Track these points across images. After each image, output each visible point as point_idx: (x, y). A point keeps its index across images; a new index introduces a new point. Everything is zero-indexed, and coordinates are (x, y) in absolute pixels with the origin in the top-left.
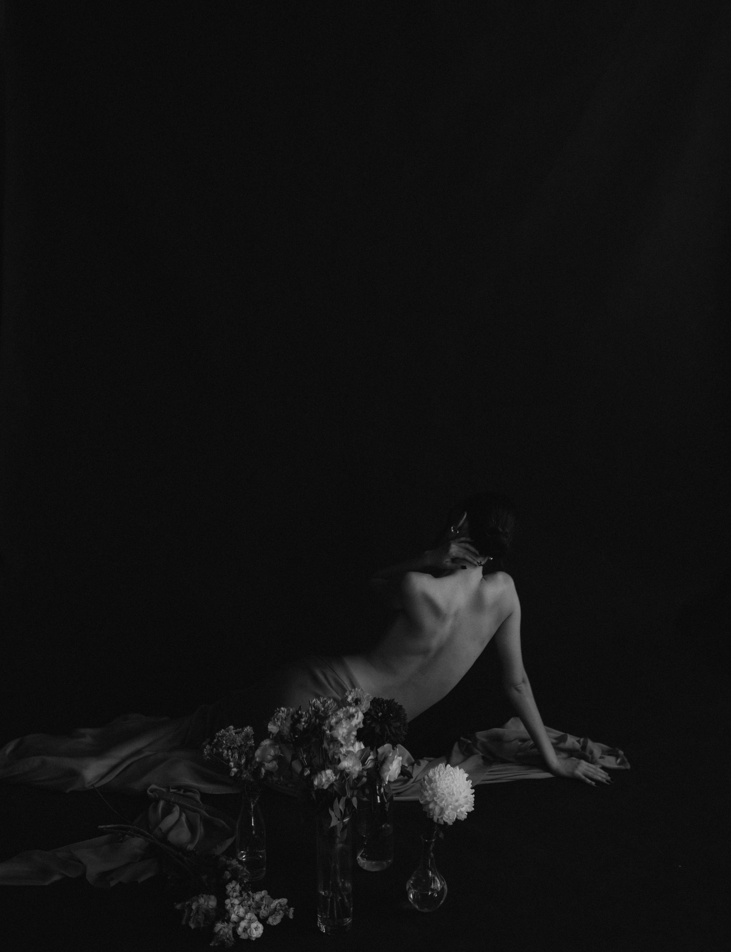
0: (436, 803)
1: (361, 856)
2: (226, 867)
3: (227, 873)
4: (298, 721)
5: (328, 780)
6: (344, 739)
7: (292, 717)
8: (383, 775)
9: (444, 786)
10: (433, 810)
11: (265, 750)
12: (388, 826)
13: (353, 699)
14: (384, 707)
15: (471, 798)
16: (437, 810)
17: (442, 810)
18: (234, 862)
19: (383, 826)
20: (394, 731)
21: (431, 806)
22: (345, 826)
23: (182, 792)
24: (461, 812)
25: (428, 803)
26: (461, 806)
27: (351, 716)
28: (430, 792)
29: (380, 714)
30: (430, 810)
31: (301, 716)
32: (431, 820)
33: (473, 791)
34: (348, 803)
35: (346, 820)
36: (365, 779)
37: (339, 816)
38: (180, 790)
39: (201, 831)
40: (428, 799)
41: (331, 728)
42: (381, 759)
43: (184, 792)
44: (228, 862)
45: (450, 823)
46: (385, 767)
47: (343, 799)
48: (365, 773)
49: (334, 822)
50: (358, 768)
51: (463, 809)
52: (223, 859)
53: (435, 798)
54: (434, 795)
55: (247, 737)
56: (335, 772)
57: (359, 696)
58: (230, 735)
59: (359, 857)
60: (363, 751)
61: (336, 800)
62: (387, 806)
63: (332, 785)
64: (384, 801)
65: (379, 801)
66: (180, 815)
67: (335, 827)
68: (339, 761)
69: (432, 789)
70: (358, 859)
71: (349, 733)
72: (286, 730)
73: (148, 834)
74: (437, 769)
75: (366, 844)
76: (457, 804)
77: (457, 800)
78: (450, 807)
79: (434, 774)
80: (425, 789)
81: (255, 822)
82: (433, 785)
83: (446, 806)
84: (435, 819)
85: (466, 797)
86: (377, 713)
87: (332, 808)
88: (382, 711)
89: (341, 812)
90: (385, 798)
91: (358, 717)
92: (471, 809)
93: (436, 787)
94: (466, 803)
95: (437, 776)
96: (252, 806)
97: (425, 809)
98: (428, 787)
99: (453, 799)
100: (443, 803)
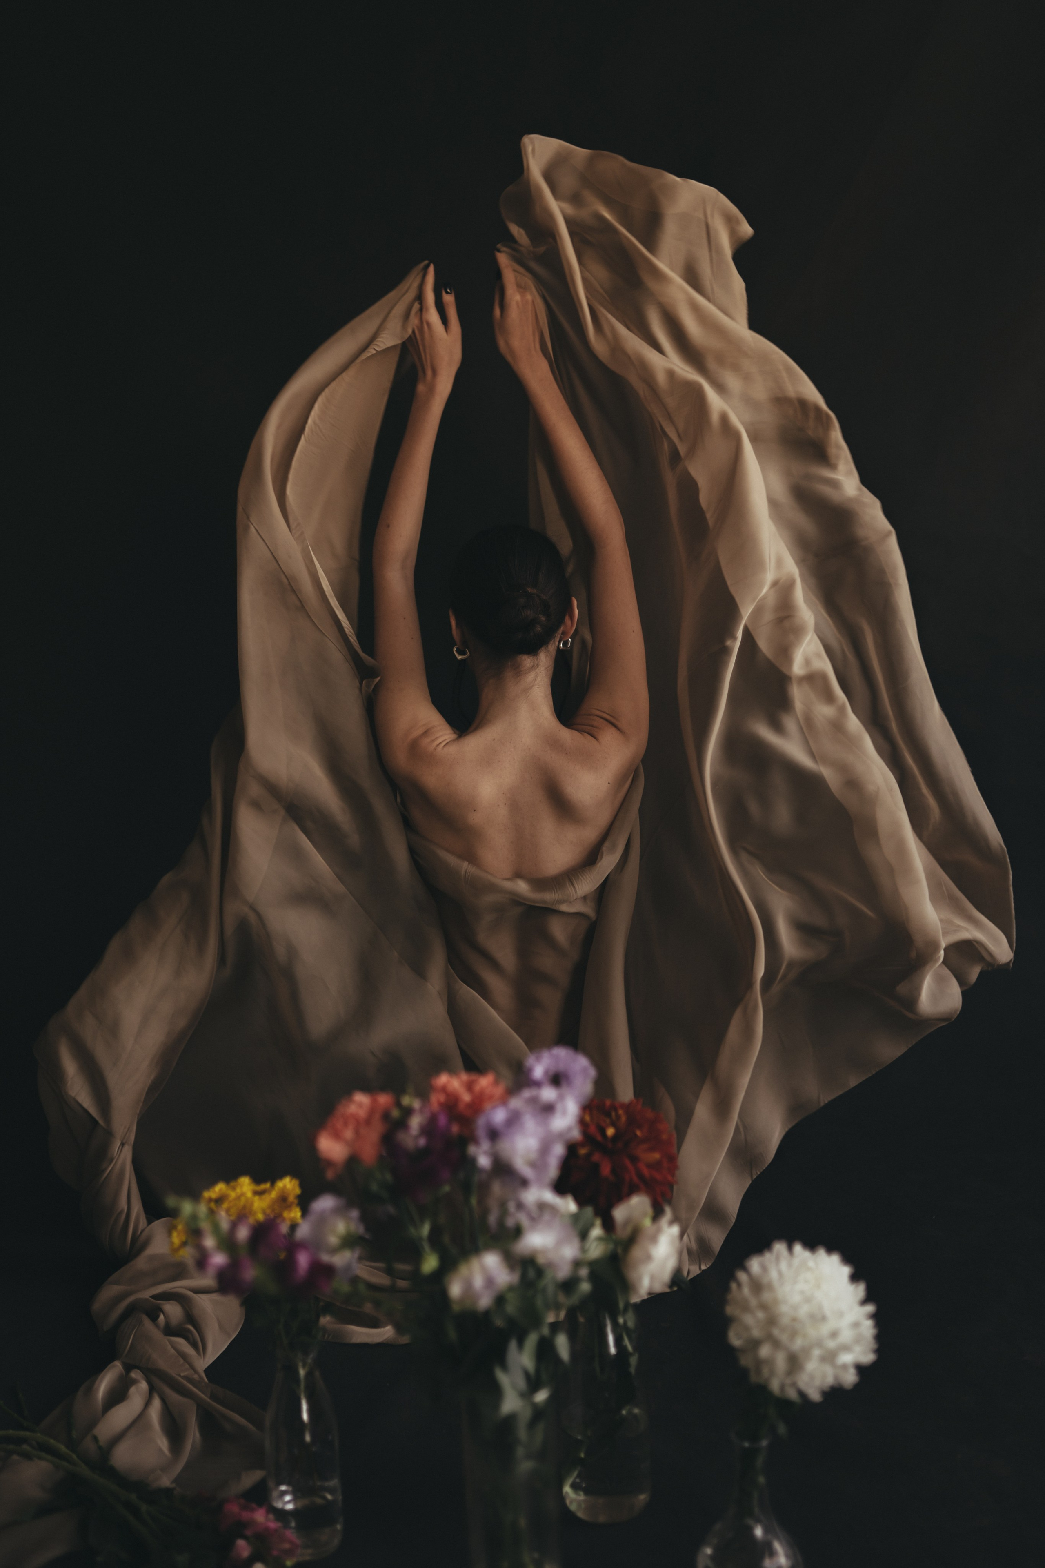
0: (776, 1344)
1: (574, 1486)
2: (240, 1528)
3: (241, 1543)
4: (402, 1124)
5: (489, 1282)
6: (533, 1165)
7: (386, 1116)
8: (632, 1275)
9: (796, 1298)
10: (770, 1362)
11: (322, 1221)
12: (636, 1411)
13: (546, 1073)
14: (618, 1117)
15: (868, 1328)
16: (781, 1362)
17: (795, 1362)
18: (260, 1516)
19: (624, 1412)
20: (646, 1172)
21: (765, 1351)
22: (538, 1413)
24: (844, 1367)
25: (756, 1344)
26: (846, 1348)
27: (548, 1109)
28: (760, 1315)
29: (610, 1132)
30: (761, 1362)
31: (408, 1112)
32: (763, 1389)
33: (870, 1308)
34: (545, 1350)
35: (541, 1396)
36: (585, 1287)
37: (522, 1383)
39: (193, 1436)
40: (756, 1333)
41: (494, 1135)
42: (622, 1233)
44: (246, 1515)
45: (815, 1396)
46: (636, 1252)
47: (532, 1340)
48: (584, 1272)
49: (511, 1403)
50: (569, 1252)
51: (847, 1358)
52: (234, 1509)
53: (776, 1332)
54: (772, 1321)
55: (283, 1199)
56: (512, 1260)
57: (561, 1067)
58: (238, 1198)
59: (567, 1489)
61: (513, 1345)
62: (634, 1360)
63: (500, 1300)
64: (625, 1347)
65: (613, 1350)
66: (148, 1404)
67: (511, 1418)
68: (518, 1232)
69: (764, 1307)
70: (567, 1493)
71: (545, 1149)
72: (369, 1151)
73: (63, 1448)
74: (768, 1257)
75: (582, 1455)
76: (831, 1344)
77: (834, 1334)
78: (816, 1352)
79: (764, 1268)
80: (746, 1308)
81: (310, 1412)
82: (766, 1296)
83: (807, 1351)
84: (775, 1386)
85: (856, 1325)
86: (603, 1131)
87: (504, 1366)
88: (613, 1124)
89: (527, 1374)
90: (627, 1342)
91: (564, 1113)
92: (868, 1358)
93: (776, 1302)
94: (858, 1340)
95: (773, 1274)
96: (302, 1372)
97: (745, 1361)
98: (753, 1302)
99: (825, 1330)
100: (798, 1344)
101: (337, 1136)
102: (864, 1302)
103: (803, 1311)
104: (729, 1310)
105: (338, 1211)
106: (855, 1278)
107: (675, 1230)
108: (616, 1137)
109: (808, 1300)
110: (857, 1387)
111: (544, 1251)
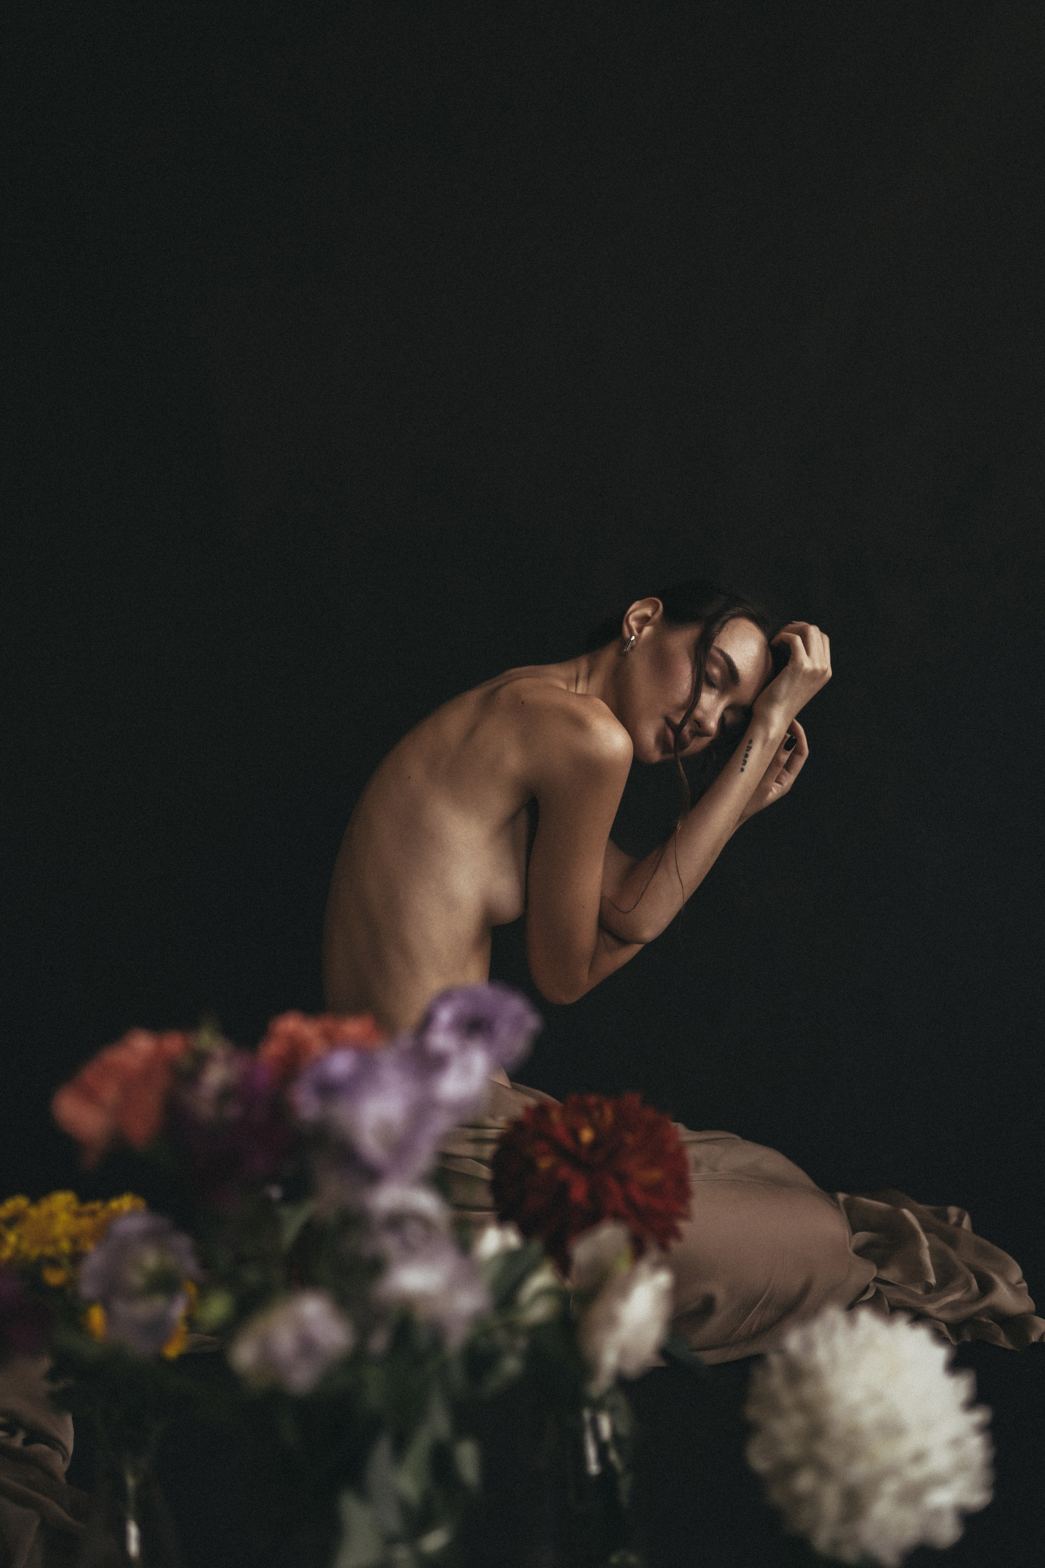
0: (824, 1471)
5: (309, 1344)
6: (391, 1147)
9: (857, 1395)
10: (811, 1499)
14: (603, 1117)
16: (831, 1501)
17: (855, 1502)
19: (614, 1560)
20: (637, 1195)
21: (805, 1481)
23: (17, 1442)
24: (937, 1513)
25: (790, 1469)
26: (937, 1481)
28: (798, 1421)
29: (587, 1135)
30: (800, 1500)
33: (978, 1417)
34: (440, 1466)
35: (432, 1542)
37: (393, 1522)
38: (13, 1433)
40: (791, 1450)
43: (26, 1442)
47: (415, 1449)
51: (943, 1498)
53: (822, 1450)
60: (509, 1257)
61: (382, 1451)
62: (625, 1484)
64: (613, 1466)
65: (594, 1468)
69: (807, 1408)
74: (817, 1329)
76: (916, 1473)
77: (919, 1457)
78: (891, 1487)
79: (809, 1345)
80: (776, 1409)
81: (143, 1541)
82: (808, 1390)
83: (874, 1483)
84: (822, 1540)
85: (956, 1443)
86: (575, 1134)
87: (362, 1492)
88: (595, 1127)
89: (404, 1506)
90: (613, 1456)
91: (467, 1070)
92: (977, 1498)
93: (825, 1399)
94: (961, 1467)
95: (821, 1355)
96: (131, 1482)
97: (776, 1495)
98: (787, 1399)
99: (905, 1448)
100: (859, 1470)
101: (90, 1096)
102: (971, 1405)
103: (869, 1416)
104: (752, 1412)
105: (152, 1236)
106: (954, 1366)
107: (663, 1279)
108: (595, 1144)
109: (876, 1397)
110: (959, 1548)
111: (424, 1297)
